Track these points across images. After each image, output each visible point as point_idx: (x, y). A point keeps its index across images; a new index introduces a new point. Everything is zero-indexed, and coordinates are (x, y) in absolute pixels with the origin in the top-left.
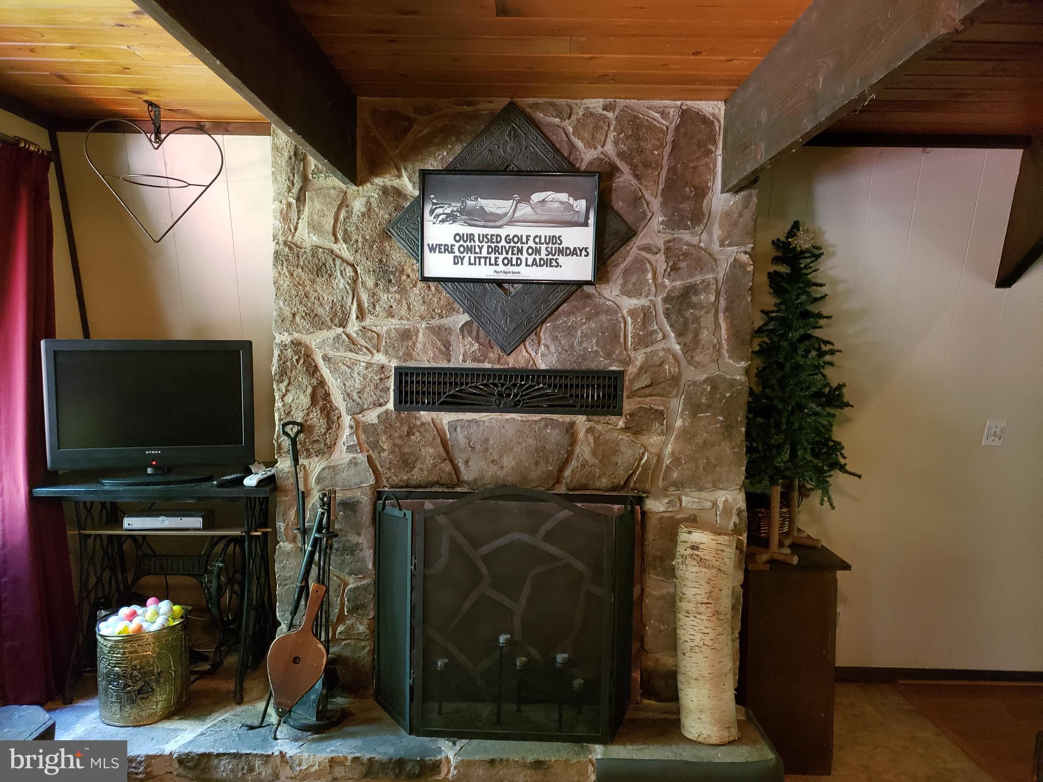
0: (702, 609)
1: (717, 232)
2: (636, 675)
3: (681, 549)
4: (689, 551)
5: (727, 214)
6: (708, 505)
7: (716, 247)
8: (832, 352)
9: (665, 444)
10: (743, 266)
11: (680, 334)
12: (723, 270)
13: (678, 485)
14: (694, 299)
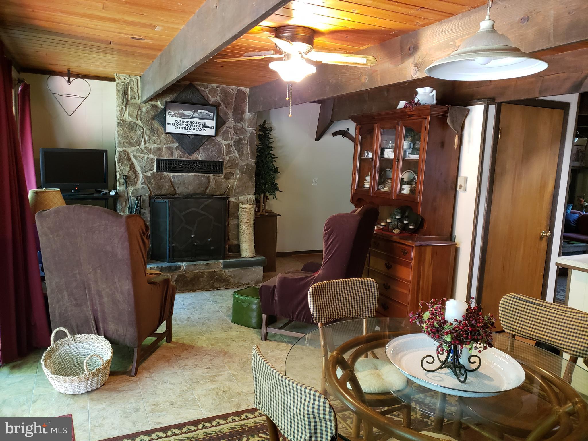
0: (246, 224)
1: (247, 124)
2: (227, 246)
3: (240, 209)
4: (243, 209)
5: (249, 119)
6: (246, 199)
7: (247, 128)
8: (275, 158)
9: (234, 182)
10: (254, 134)
11: (238, 152)
12: (249, 134)
13: (238, 194)
14: (241, 142)
